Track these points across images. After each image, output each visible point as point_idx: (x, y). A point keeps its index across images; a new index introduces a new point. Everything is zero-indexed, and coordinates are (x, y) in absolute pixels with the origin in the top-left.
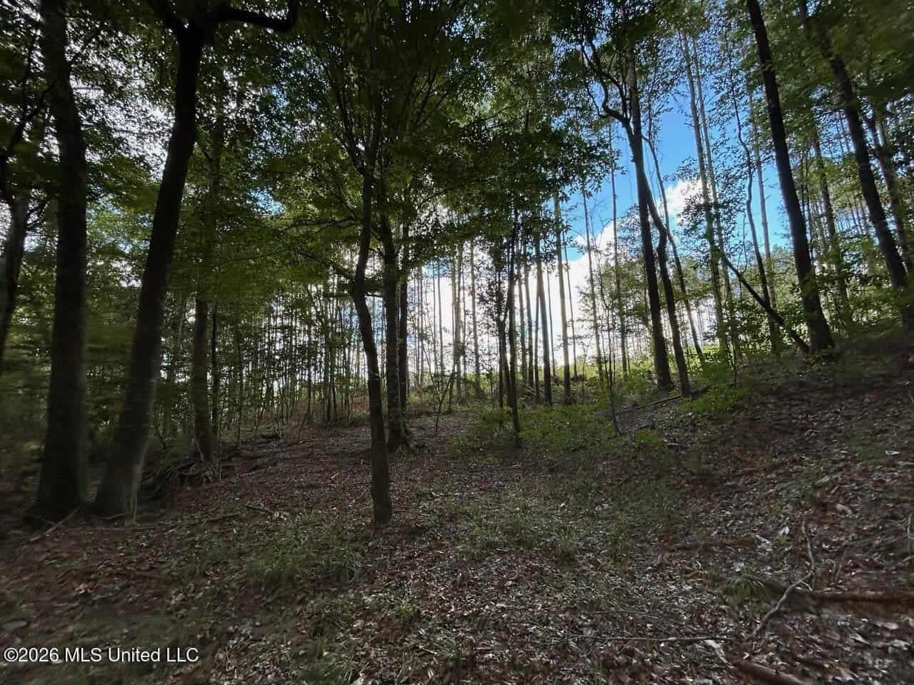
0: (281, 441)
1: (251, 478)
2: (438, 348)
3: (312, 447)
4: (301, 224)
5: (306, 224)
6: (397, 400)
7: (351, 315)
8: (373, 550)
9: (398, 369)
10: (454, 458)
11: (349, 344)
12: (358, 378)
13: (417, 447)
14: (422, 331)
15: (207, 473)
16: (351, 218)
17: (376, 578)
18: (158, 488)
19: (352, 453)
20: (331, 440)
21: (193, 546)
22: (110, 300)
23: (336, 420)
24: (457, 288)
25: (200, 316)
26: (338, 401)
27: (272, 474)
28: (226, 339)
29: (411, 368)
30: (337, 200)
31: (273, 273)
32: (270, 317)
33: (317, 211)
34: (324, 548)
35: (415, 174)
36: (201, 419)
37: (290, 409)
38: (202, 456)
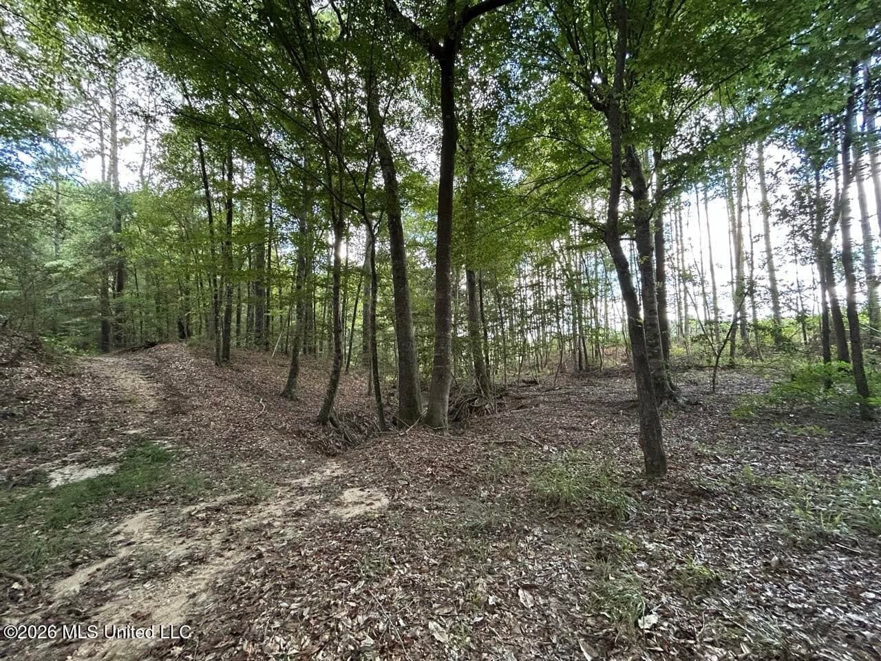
0: (540, 386)
1: (518, 414)
2: (709, 289)
3: (568, 393)
4: (543, 184)
5: (547, 183)
6: (659, 350)
7: (596, 265)
8: (649, 500)
9: (657, 316)
10: (745, 421)
11: (597, 294)
12: (608, 329)
13: (688, 403)
14: (684, 271)
15: (487, 406)
16: (591, 163)
17: (656, 528)
18: (457, 413)
19: (609, 402)
20: (587, 389)
21: (488, 458)
22: (417, 279)
23: (588, 370)
24: (736, 210)
25: (471, 283)
26: (588, 352)
27: (536, 413)
28: (489, 300)
29: (671, 316)
30: (577, 148)
31: (521, 237)
32: (519, 277)
33: (555, 167)
34: (596, 485)
35: (670, 81)
36: (478, 365)
37: (544, 359)
38: (482, 392)
